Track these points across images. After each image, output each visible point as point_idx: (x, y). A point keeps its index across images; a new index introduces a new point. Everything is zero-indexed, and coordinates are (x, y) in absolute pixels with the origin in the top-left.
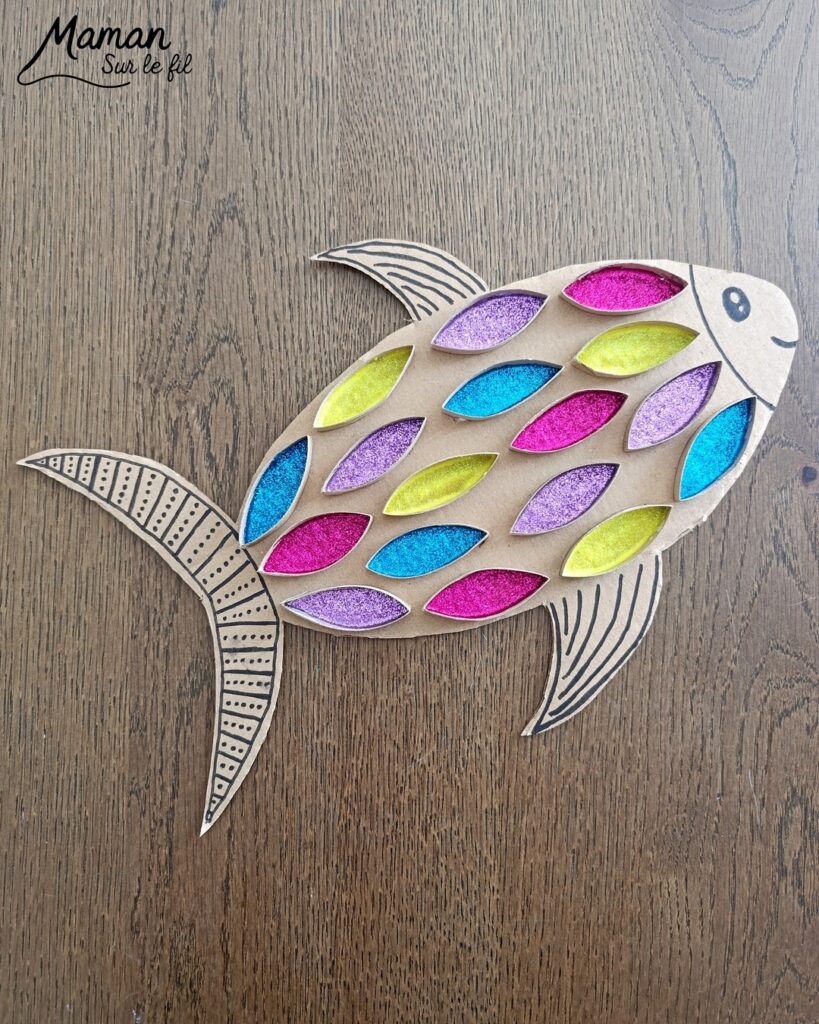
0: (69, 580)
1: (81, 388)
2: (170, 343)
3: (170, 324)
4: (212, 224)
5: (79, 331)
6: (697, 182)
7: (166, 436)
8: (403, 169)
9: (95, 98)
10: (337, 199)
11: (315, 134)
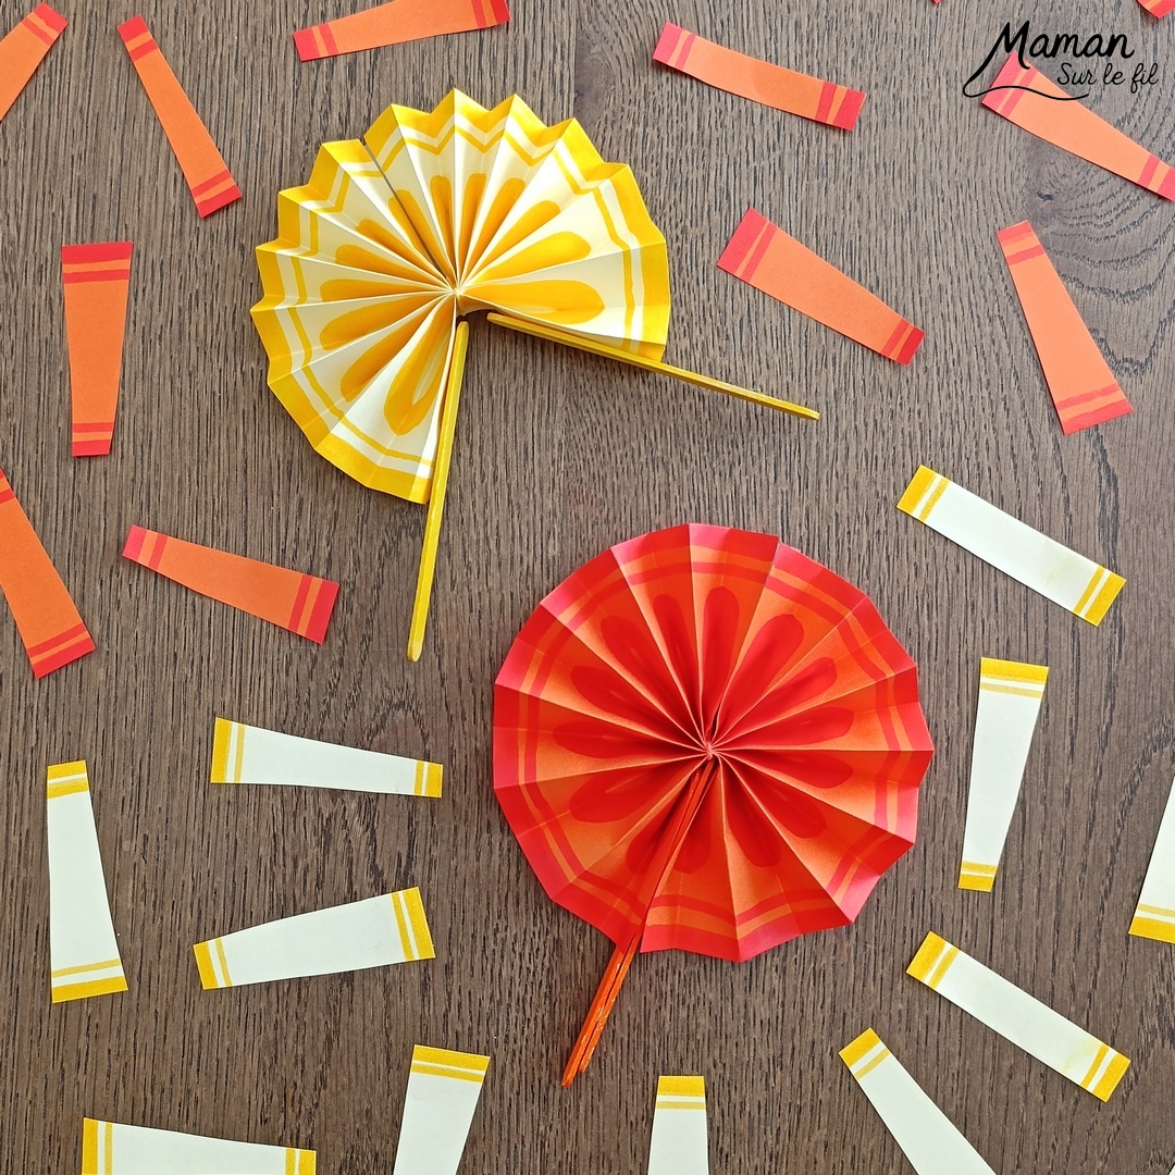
0: (175, 1038)
1: (196, 769)
2: (324, 708)
3: (324, 682)
4: (384, 542)
5: (195, 689)
6: (1062, 503)
7: (314, 839)
8: (651, 475)
9: (221, 359)
10: (559, 515)
11: (529, 422)
